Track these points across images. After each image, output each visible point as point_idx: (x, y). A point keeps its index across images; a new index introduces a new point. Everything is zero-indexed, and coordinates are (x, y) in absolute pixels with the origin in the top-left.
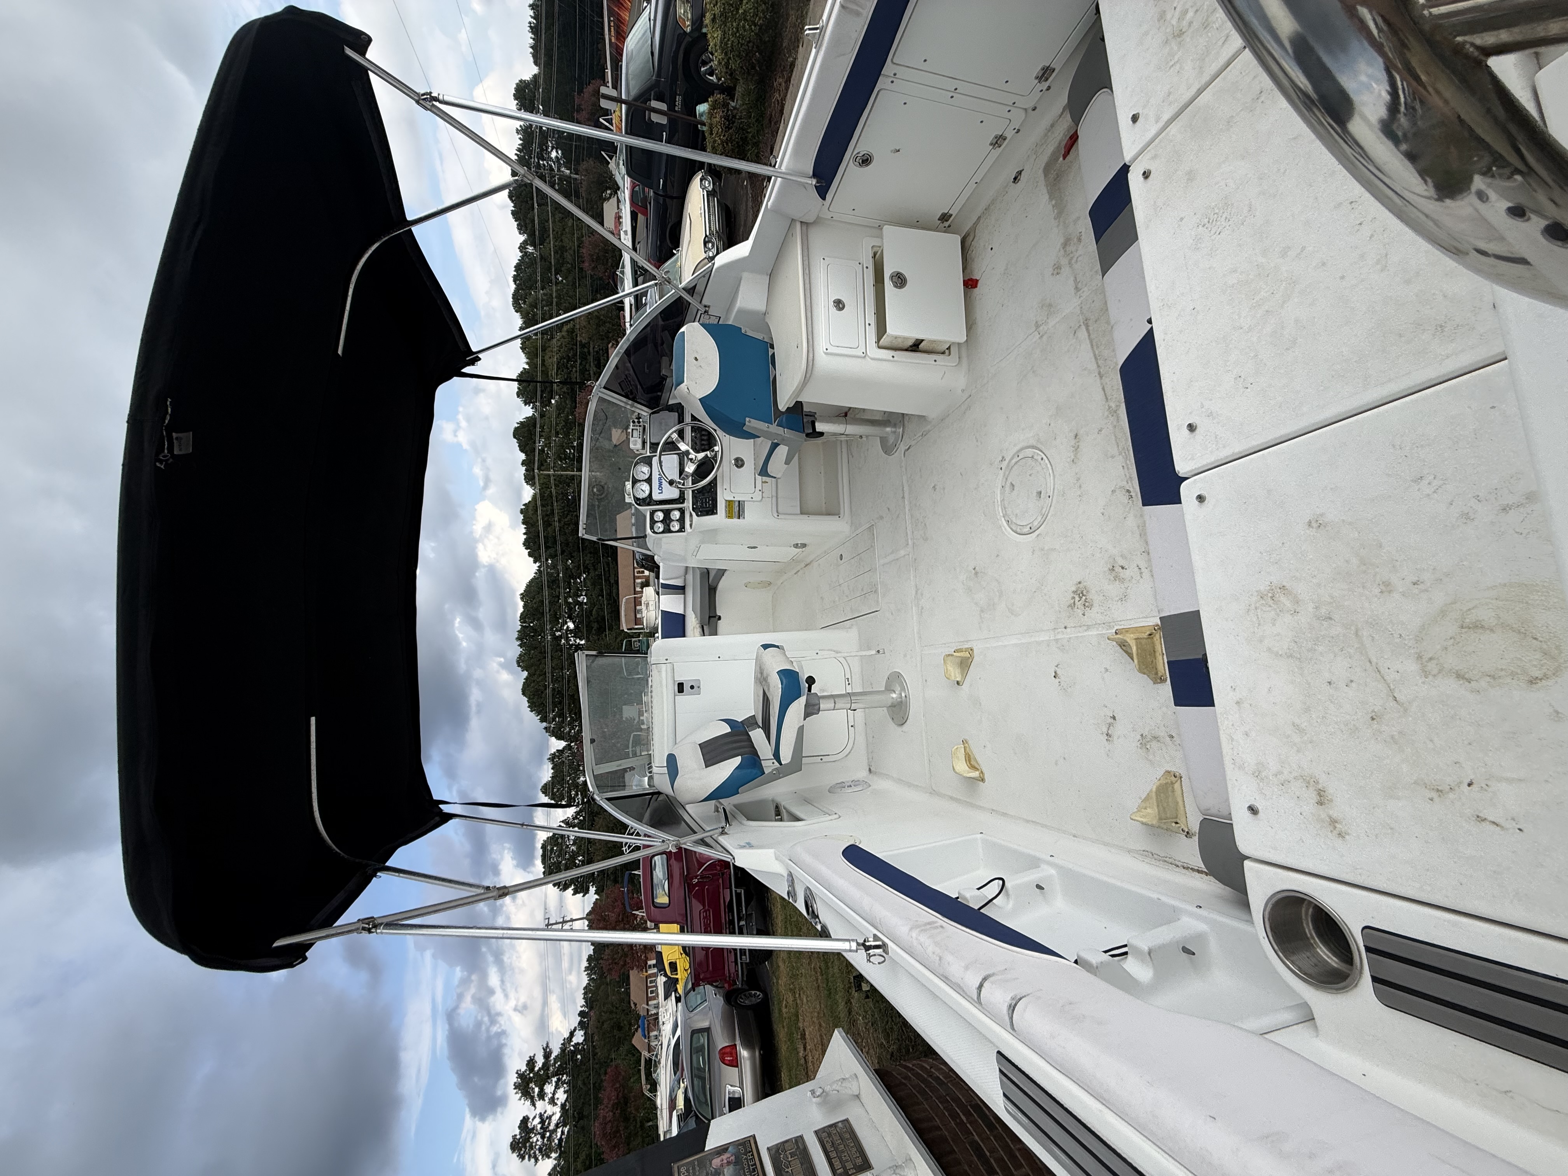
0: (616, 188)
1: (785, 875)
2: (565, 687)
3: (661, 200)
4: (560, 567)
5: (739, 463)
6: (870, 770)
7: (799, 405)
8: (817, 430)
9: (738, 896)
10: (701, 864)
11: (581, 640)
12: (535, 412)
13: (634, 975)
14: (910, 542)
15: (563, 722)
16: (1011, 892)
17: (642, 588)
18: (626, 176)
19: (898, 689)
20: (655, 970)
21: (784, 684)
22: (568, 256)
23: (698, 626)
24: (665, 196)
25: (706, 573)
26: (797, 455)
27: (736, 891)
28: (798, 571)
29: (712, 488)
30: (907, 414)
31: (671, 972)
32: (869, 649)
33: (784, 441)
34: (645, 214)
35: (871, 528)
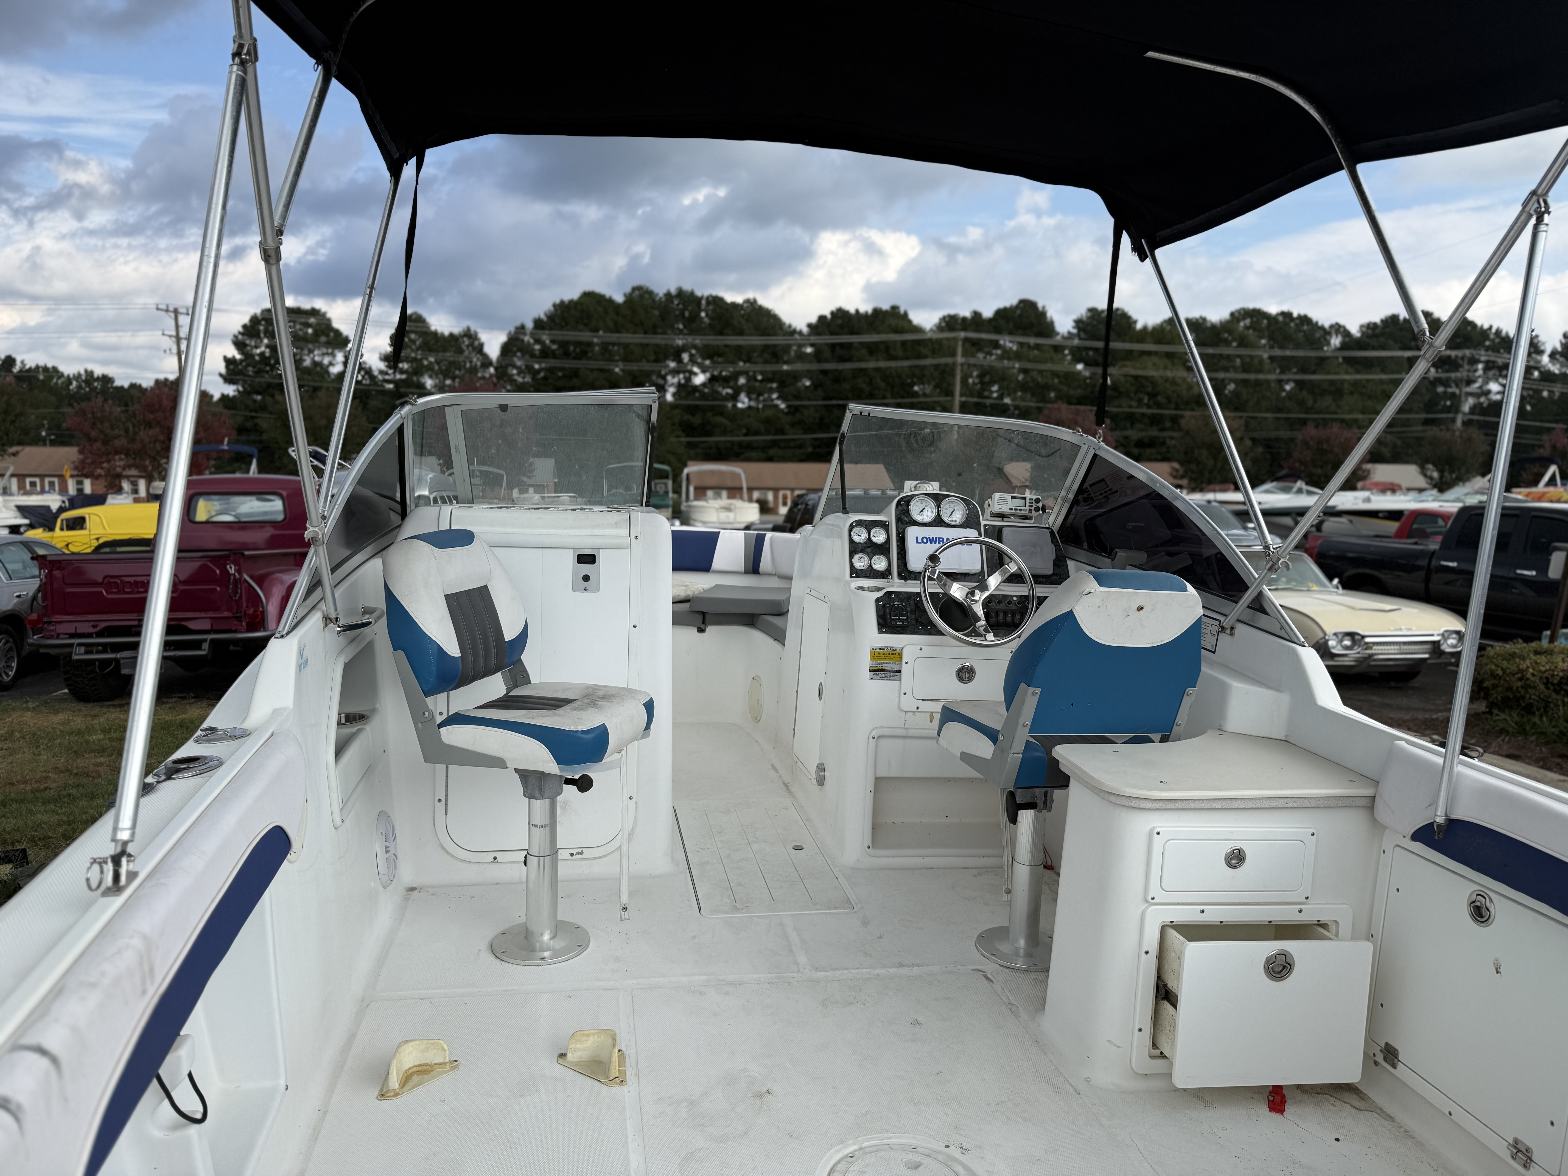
0: (1442, 486)
1: (248, 724)
2: (593, 364)
3: (1423, 563)
4: (799, 366)
5: (965, 674)
6: (412, 889)
7: (1063, 781)
8: (1020, 812)
9: (197, 645)
10: (260, 581)
11: (674, 395)
12: (1063, 337)
13: (70, 453)
14: (820, 974)
15: (533, 356)
16: (179, 1134)
17: (758, 501)
18: (1460, 505)
19: (558, 944)
20: (72, 490)
21: (584, 736)
22: (1327, 401)
23: (690, 593)
24: (1429, 571)
25: (780, 610)
26: (979, 775)
27: (205, 640)
28: (776, 771)
29: (926, 627)
30: (1047, 977)
31: (68, 520)
32: (631, 894)
33: (1000, 752)
34: (1399, 534)
35: (847, 903)
